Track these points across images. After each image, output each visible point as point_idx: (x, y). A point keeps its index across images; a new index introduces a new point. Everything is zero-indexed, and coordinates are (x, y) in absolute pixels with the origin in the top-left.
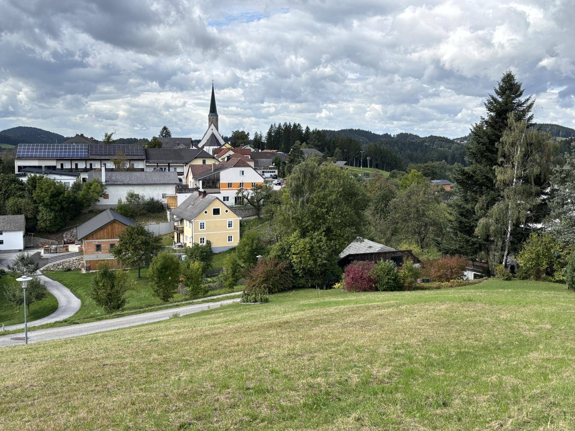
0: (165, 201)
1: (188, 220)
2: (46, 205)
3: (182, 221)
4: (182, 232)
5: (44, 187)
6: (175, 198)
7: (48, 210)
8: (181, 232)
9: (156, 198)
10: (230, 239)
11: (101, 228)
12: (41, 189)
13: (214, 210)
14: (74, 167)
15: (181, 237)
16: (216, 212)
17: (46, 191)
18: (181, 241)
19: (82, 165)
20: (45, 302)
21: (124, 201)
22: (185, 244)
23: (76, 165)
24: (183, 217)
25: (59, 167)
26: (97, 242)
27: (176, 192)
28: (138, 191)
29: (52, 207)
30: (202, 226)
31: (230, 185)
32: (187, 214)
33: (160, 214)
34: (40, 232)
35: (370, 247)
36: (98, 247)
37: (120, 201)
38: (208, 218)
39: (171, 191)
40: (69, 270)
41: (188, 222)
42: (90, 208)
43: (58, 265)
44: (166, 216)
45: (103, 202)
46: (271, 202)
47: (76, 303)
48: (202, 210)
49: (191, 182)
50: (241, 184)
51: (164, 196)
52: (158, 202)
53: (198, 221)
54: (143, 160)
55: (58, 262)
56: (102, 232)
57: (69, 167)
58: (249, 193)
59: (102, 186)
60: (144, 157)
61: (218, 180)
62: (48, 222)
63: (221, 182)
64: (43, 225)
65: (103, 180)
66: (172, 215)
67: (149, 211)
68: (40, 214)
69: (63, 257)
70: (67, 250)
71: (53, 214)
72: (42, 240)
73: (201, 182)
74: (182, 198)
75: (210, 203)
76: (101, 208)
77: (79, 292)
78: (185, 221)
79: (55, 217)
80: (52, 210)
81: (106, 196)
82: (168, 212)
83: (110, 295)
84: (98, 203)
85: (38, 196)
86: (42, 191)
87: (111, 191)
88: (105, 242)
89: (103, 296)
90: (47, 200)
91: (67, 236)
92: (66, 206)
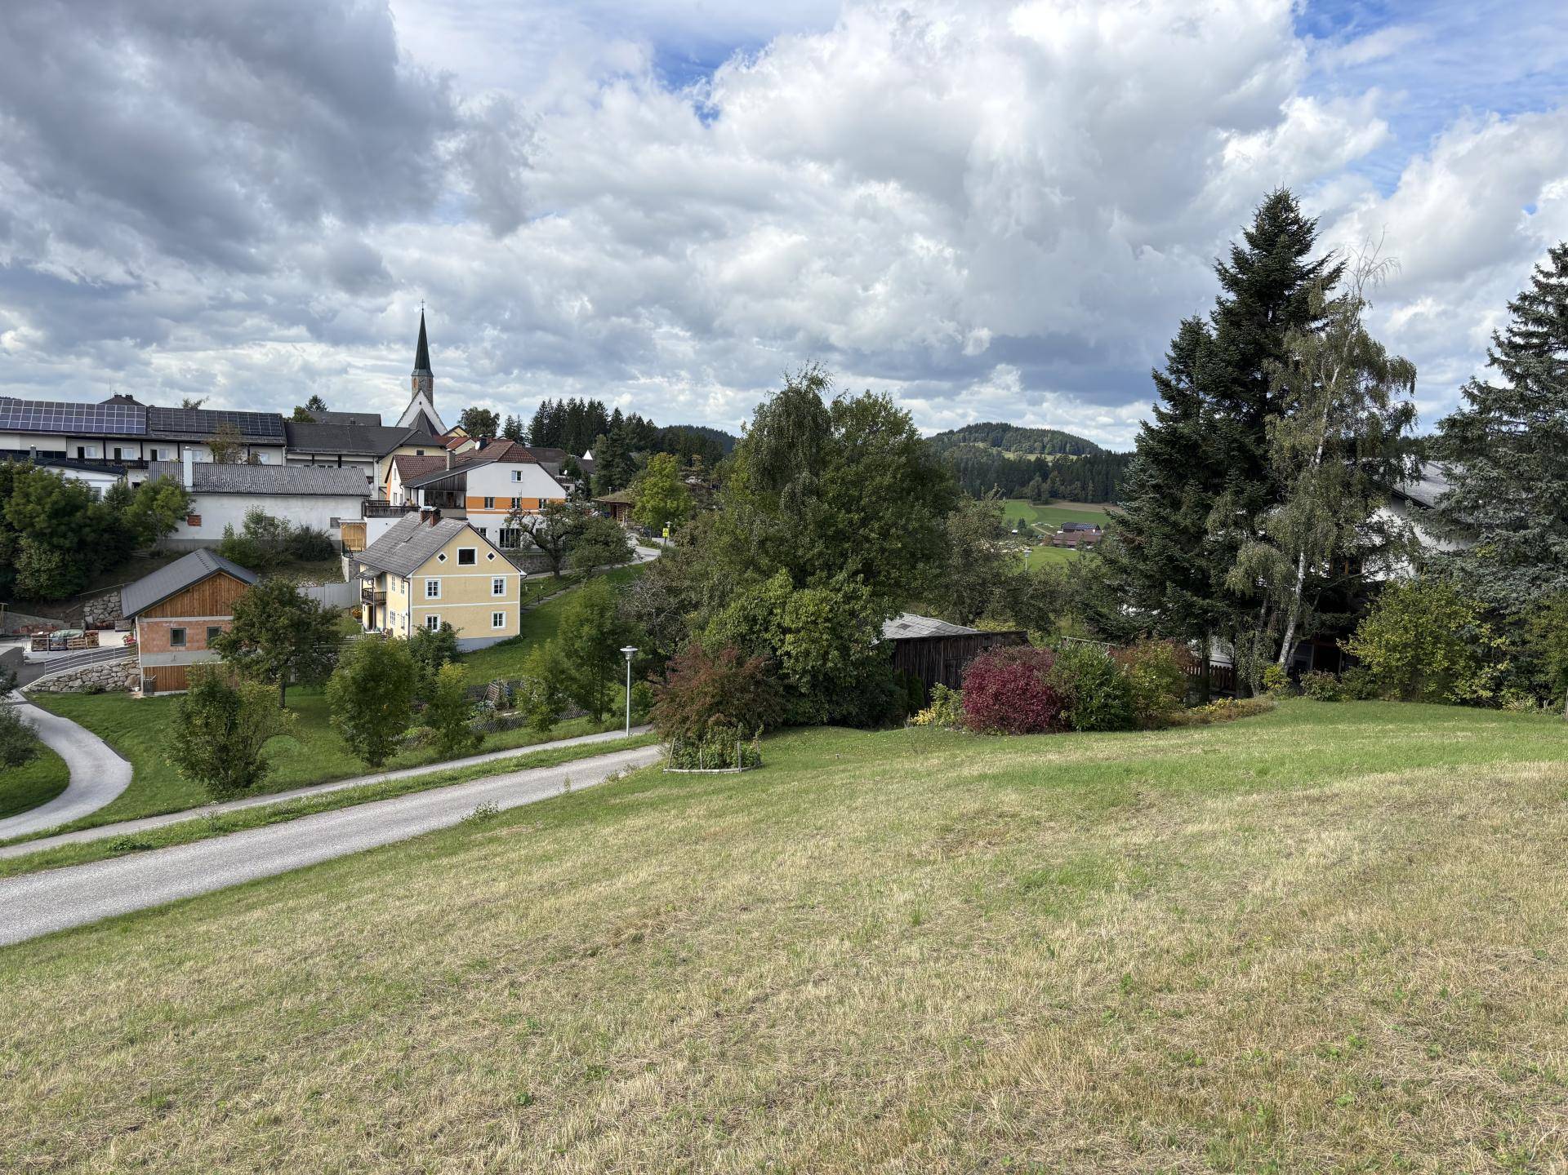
0: (337, 535)
1: (398, 575)
2: (39, 536)
3: (381, 577)
4: (383, 603)
5: (35, 490)
6: (361, 528)
7: (46, 546)
8: (379, 602)
9: (315, 528)
10: (498, 619)
11: (186, 590)
12: (27, 495)
13: (462, 552)
14: (111, 456)
15: (379, 616)
16: (467, 557)
17: (39, 501)
18: (380, 625)
19: (130, 453)
20: (34, 771)
21: (239, 530)
22: (391, 632)
23: (118, 452)
24: (383, 566)
25: (73, 454)
26: (174, 622)
27: (364, 514)
28: (273, 509)
29: (55, 540)
30: (433, 590)
31: (489, 502)
32: (395, 561)
33: (327, 565)
34: (22, 600)
36: (177, 636)
37: (229, 532)
38: (446, 571)
39: (350, 511)
40: (100, 691)
41: (398, 581)
42: (154, 547)
43: (70, 678)
44: (340, 569)
45: (187, 533)
46: (588, 541)
47: (117, 772)
48: (435, 552)
49: (396, 492)
50: (515, 503)
51: (335, 522)
52: (319, 535)
53: (425, 577)
54: (280, 446)
55: (70, 671)
56: (186, 600)
57: (100, 456)
58: (536, 520)
59: (184, 494)
60: (282, 440)
61: (462, 489)
62: (44, 577)
63: (469, 494)
64: (30, 583)
65: (188, 481)
66: (355, 564)
67: (301, 557)
68: (24, 557)
69: (83, 659)
70: (95, 643)
71: (56, 558)
72: (28, 620)
73: (422, 493)
74: (377, 528)
75: (453, 536)
76: (181, 547)
77: (127, 743)
78: (389, 578)
79: (64, 565)
80: (54, 548)
81: (195, 520)
82: (345, 560)
83: (224, 749)
84: (174, 536)
85: (18, 513)
86: (29, 502)
87: (206, 507)
88: (195, 624)
89: (206, 754)
90: (41, 522)
91: (92, 611)
92: (91, 537)
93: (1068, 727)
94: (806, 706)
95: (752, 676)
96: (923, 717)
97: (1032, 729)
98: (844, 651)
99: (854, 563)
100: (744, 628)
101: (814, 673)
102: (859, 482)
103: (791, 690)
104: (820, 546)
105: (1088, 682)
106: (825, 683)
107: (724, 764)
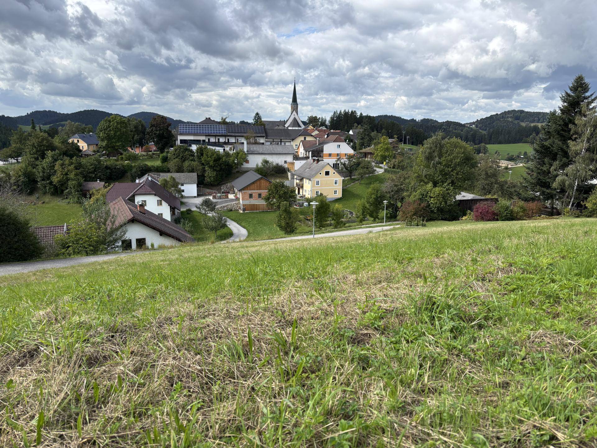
0: (286, 166)
1: (308, 179)
2: (210, 167)
3: (301, 180)
4: (302, 187)
5: (209, 154)
6: (293, 164)
7: (212, 170)
8: (301, 187)
9: (280, 164)
10: (335, 192)
11: (253, 183)
12: (207, 155)
13: (326, 172)
14: (217, 141)
15: (301, 191)
16: (327, 173)
17: (210, 157)
18: (301, 193)
19: (222, 140)
20: (224, 230)
21: (260, 165)
22: (305, 196)
23: (219, 139)
24: (302, 176)
25: (207, 141)
26: (250, 192)
27: (294, 159)
28: (270, 159)
29: (215, 168)
30: (318, 183)
31: (330, 155)
32: (306, 175)
33: (283, 175)
34: (206, 185)
35: (464, 196)
36: (251, 196)
37: (257, 165)
38: (321, 178)
39: (290, 159)
40: (231, 210)
41: (307, 181)
42: (237, 170)
43: (224, 207)
44: (288, 176)
45: (246, 165)
46: (362, 167)
48: (318, 172)
49: (301, 152)
50: (338, 155)
51: (285, 162)
52: (281, 166)
53: (316, 179)
54: (264, 137)
55: (224, 205)
56: (253, 185)
57: (214, 141)
58: (344, 160)
59: (245, 154)
60: (264, 135)
61: (322, 151)
62: (212, 178)
63: (324, 153)
64: (209, 180)
65: (245, 150)
66: (293, 175)
67: (276, 172)
68: (207, 173)
69: (226, 202)
70: (228, 197)
71: (215, 173)
72: (208, 190)
73: (310, 153)
74: (298, 165)
75: (323, 167)
76: (246, 170)
77: (243, 224)
78: (304, 180)
79: (217, 175)
80: (214, 170)
81: (247, 162)
82: (289, 174)
83: (288, 223)
84: (243, 166)
85: (205, 160)
86: (208, 157)
87: (251, 158)
88: (255, 192)
89: (283, 224)
90: (211, 163)
91: (224, 188)
92: (224, 167)
93: (497, 220)
94: (436, 215)
95: (423, 208)
96: (464, 218)
97: (489, 220)
98: (446, 202)
99: (449, 181)
100: (421, 197)
101: (438, 207)
102: (451, 161)
103: (432, 211)
104: (440, 177)
105: (502, 210)
106: (441, 210)
107: (418, 225)
